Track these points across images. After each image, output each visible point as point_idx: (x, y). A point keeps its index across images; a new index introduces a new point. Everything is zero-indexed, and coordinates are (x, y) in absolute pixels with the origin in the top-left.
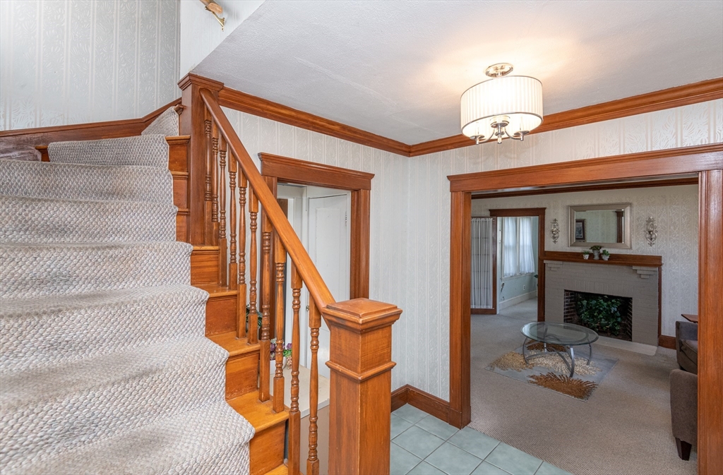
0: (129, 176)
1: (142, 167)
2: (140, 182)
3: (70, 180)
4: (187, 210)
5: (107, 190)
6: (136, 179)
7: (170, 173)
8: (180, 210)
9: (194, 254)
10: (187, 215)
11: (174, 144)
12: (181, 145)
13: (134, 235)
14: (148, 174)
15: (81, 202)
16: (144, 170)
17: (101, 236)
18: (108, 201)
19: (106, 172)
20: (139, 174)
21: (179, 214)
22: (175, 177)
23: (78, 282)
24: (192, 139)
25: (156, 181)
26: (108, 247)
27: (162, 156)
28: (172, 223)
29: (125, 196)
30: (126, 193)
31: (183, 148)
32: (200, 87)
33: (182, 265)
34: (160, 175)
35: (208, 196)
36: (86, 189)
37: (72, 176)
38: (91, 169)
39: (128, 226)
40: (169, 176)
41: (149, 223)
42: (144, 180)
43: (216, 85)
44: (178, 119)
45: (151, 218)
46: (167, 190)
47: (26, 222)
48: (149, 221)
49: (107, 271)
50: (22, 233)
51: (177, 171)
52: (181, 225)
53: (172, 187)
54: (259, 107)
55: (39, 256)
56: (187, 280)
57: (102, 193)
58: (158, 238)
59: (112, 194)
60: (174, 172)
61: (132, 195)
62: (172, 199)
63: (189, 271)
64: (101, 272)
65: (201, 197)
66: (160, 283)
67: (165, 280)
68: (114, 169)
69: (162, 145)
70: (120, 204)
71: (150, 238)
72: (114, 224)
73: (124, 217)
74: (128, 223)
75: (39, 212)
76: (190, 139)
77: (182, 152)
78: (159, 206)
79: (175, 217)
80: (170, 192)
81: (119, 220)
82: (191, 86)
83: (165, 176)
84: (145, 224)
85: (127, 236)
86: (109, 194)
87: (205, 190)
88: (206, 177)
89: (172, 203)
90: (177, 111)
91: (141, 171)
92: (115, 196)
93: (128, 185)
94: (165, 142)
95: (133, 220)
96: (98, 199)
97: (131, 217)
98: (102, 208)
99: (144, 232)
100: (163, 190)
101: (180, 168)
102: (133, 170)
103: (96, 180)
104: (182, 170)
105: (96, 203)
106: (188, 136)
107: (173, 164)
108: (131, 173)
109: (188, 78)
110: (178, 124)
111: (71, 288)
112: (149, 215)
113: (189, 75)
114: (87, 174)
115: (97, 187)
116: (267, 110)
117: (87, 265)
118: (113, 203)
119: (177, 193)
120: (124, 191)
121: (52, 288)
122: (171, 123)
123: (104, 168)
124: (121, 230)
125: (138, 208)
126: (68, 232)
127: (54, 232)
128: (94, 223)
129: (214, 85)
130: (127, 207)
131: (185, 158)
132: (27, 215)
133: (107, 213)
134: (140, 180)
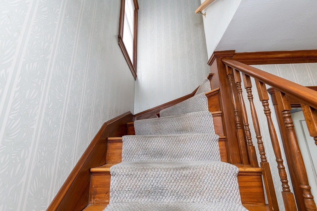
0: (189, 119)
1: (195, 112)
2: (195, 122)
3: (165, 125)
4: (224, 137)
5: (180, 128)
6: (193, 120)
7: (210, 113)
8: (221, 137)
9: (240, 174)
10: (225, 141)
11: (209, 96)
12: (215, 95)
13: (196, 156)
14: (198, 116)
15: (168, 137)
16: (196, 114)
17: (178, 157)
18: (180, 135)
19: (179, 119)
20: (194, 117)
21: (220, 140)
22: (214, 116)
23: (167, 194)
24: (221, 90)
25: (203, 120)
26: (182, 168)
27: (204, 105)
28: (216, 147)
29: (188, 131)
30: (189, 129)
31: (215, 97)
32: (221, 58)
33: (232, 185)
34: (205, 116)
35: (238, 125)
36: (171, 129)
37: (165, 123)
38: (172, 118)
39: (192, 150)
40: (210, 115)
41: (203, 148)
42: (197, 120)
43: (230, 53)
44: (209, 83)
45: (204, 144)
46: (210, 124)
47: (146, 149)
48: (203, 146)
49: (183, 187)
50: (145, 156)
51: (214, 111)
52: (222, 148)
53: (213, 122)
54: (260, 59)
55: (147, 174)
56: (238, 199)
57: (178, 130)
58: (209, 158)
59: (183, 130)
60: (213, 113)
61: (192, 130)
62: (214, 130)
63: (239, 190)
64: (180, 187)
65: (234, 127)
66: (218, 200)
67: (221, 197)
68: (182, 116)
69: (203, 99)
70: (186, 136)
71: (204, 158)
72: (184, 149)
73: (189, 144)
74: (192, 148)
75: (151, 144)
76: (219, 90)
77: (215, 99)
78: (207, 136)
79: (218, 143)
80: (212, 126)
81: (187, 146)
82: (216, 60)
83: (208, 116)
84: (201, 148)
85: (192, 157)
86: (181, 130)
87: (235, 121)
88: (235, 112)
89: (214, 133)
90: (208, 79)
91: (195, 115)
92: (184, 132)
93: (189, 124)
94: (205, 96)
95: (194, 146)
96: (177, 134)
97: (193, 144)
98: (178, 139)
99: (200, 154)
100: (208, 124)
101: (215, 109)
102: (191, 115)
103: (175, 124)
104: (217, 110)
105: (175, 136)
106: (218, 89)
107: (211, 108)
108: (190, 117)
109: (214, 55)
110: (210, 86)
111: (164, 198)
112: (202, 142)
113: (214, 52)
114: (171, 121)
115: (175, 127)
116: (267, 59)
117: (171, 181)
118: (183, 136)
119: (216, 126)
120: (188, 128)
121: (154, 197)
122: (206, 87)
123: (177, 117)
124: (188, 153)
125: (196, 138)
126: (164, 155)
127: (157, 155)
128: (174, 149)
129: (229, 53)
130: (190, 138)
131: (218, 103)
132: (146, 146)
133: (180, 142)
134: (195, 120)
